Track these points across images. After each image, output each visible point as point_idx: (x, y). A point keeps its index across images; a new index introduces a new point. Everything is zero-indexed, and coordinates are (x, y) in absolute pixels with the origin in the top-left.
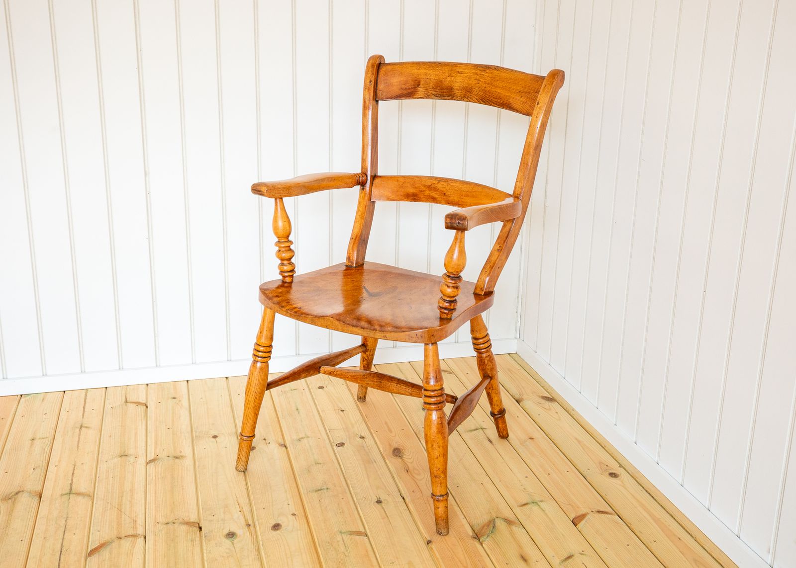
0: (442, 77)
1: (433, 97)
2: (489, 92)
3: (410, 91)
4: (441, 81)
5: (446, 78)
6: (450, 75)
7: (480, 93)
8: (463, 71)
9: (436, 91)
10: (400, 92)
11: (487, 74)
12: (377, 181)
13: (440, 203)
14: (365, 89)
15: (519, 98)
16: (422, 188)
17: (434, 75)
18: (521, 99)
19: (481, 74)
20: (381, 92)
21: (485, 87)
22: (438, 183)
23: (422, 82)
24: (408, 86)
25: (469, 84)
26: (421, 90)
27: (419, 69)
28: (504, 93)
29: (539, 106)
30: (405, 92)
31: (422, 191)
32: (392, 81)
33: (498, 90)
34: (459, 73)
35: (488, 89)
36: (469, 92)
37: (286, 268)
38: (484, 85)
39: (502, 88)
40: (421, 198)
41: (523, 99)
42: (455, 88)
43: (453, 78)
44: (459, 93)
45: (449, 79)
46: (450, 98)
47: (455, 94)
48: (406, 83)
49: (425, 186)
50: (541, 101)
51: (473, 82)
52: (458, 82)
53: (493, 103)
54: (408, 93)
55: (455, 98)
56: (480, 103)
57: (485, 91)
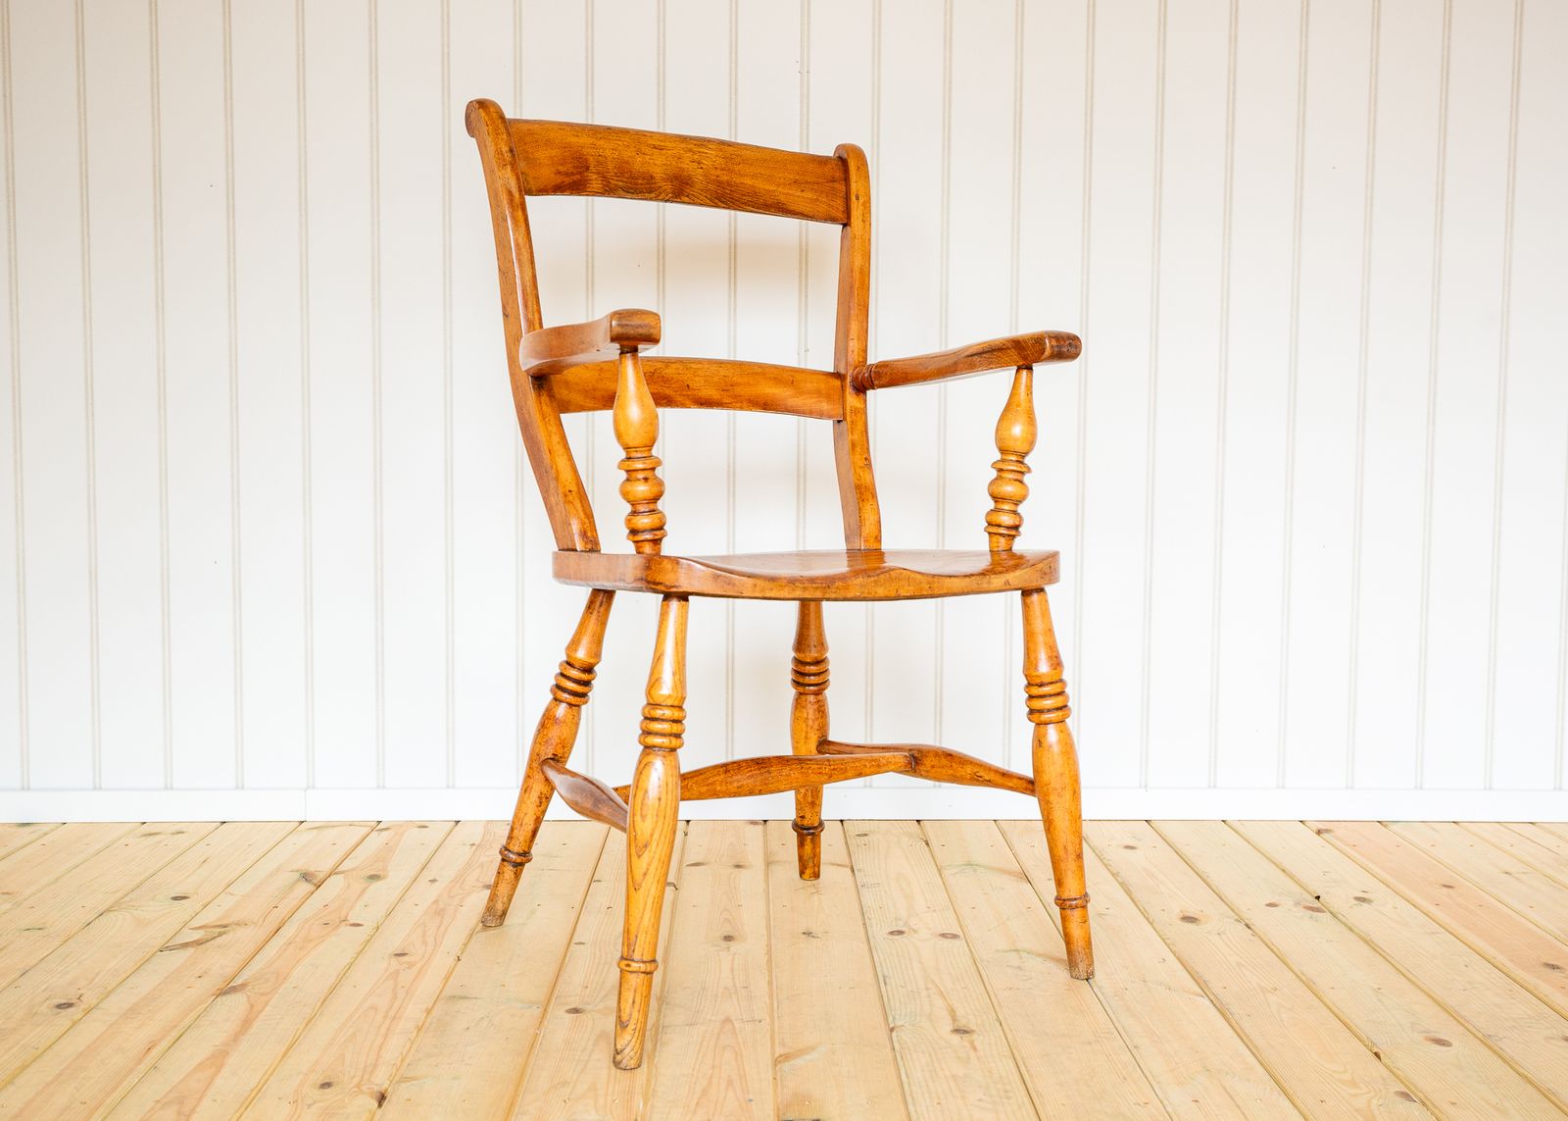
0: (626, 155)
1: (621, 192)
2: (729, 184)
3: (574, 178)
4: (627, 163)
5: (633, 157)
6: (640, 152)
7: (711, 187)
8: (663, 144)
9: (623, 182)
10: (559, 180)
11: (713, 152)
13: (683, 406)
15: (799, 194)
17: (608, 150)
18: (805, 194)
19: (699, 151)
21: (718, 176)
22: (667, 366)
23: (592, 161)
24: (567, 168)
25: (682, 169)
26: (595, 179)
28: (761, 185)
29: (861, 201)
30: (567, 180)
32: (537, 157)
33: (749, 182)
34: (655, 147)
35: (725, 178)
36: (687, 184)
37: (644, 521)
38: (714, 172)
39: (753, 176)
41: (809, 195)
42: (656, 177)
43: (647, 157)
44: (667, 187)
45: (639, 159)
46: (653, 195)
47: (659, 188)
48: (562, 161)
50: (861, 193)
51: (688, 166)
52: (659, 166)
53: (744, 204)
55: (663, 195)
56: (718, 206)
57: (720, 183)
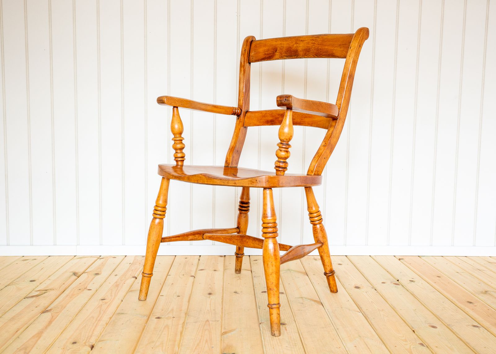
0: (291, 45)
1: (285, 57)
2: (321, 49)
3: (270, 55)
4: (290, 47)
5: (293, 45)
6: (296, 43)
7: (315, 51)
8: (304, 39)
9: (287, 54)
10: (264, 56)
11: (320, 39)
12: (248, 114)
14: (241, 55)
15: (340, 49)
16: (277, 116)
17: (285, 45)
18: (341, 49)
19: (315, 40)
20: (252, 57)
21: (318, 47)
23: (278, 49)
24: (269, 52)
25: (308, 47)
26: (277, 54)
27: (276, 42)
28: (330, 48)
29: (351, 49)
30: (267, 56)
31: (276, 118)
32: (259, 50)
33: (326, 47)
34: (302, 41)
35: (320, 48)
36: (308, 51)
37: (179, 155)
38: (317, 46)
39: (329, 45)
40: (276, 122)
41: (342, 49)
42: (299, 50)
43: (298, 45)
44: (301, 53)
45: (295, 45)
46: (295, 57)
47: (299, 54)
48: (268, 50)
49: (279, 115)
50: (352, 46)
51: (310, 45)
52: (301, 46)
53: (323, 55)
54: (269, 57)
55: (299, 56)
56: (315, 57)
57: (318, 49)
